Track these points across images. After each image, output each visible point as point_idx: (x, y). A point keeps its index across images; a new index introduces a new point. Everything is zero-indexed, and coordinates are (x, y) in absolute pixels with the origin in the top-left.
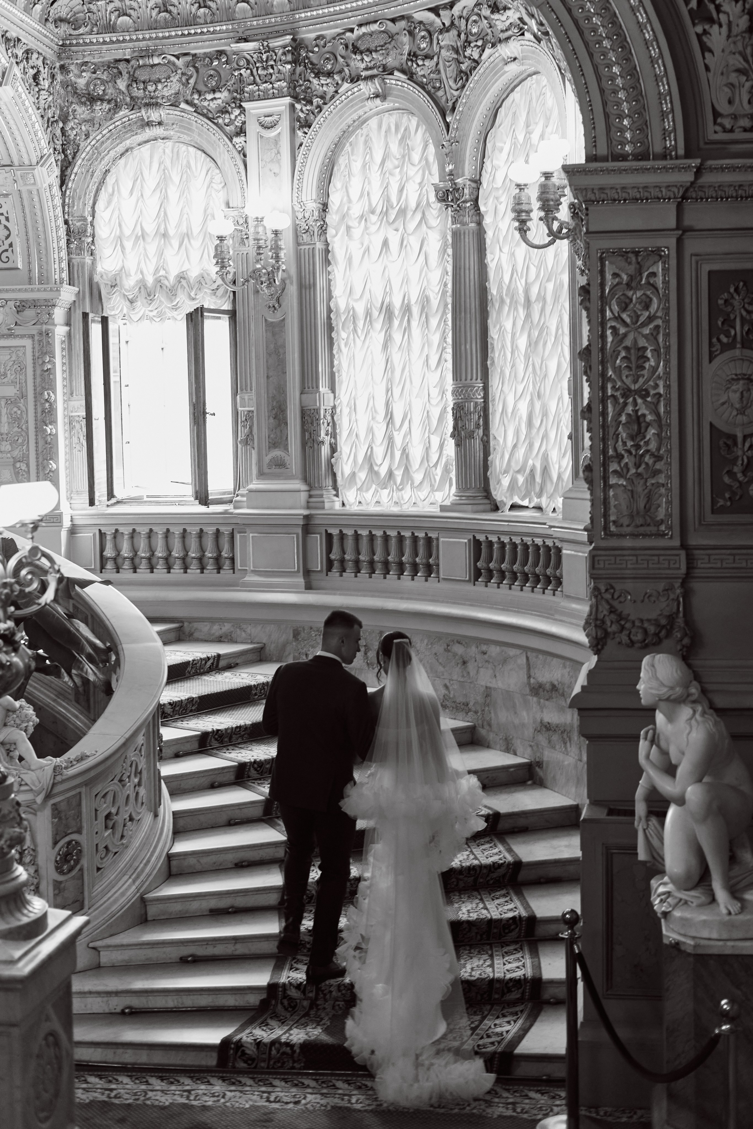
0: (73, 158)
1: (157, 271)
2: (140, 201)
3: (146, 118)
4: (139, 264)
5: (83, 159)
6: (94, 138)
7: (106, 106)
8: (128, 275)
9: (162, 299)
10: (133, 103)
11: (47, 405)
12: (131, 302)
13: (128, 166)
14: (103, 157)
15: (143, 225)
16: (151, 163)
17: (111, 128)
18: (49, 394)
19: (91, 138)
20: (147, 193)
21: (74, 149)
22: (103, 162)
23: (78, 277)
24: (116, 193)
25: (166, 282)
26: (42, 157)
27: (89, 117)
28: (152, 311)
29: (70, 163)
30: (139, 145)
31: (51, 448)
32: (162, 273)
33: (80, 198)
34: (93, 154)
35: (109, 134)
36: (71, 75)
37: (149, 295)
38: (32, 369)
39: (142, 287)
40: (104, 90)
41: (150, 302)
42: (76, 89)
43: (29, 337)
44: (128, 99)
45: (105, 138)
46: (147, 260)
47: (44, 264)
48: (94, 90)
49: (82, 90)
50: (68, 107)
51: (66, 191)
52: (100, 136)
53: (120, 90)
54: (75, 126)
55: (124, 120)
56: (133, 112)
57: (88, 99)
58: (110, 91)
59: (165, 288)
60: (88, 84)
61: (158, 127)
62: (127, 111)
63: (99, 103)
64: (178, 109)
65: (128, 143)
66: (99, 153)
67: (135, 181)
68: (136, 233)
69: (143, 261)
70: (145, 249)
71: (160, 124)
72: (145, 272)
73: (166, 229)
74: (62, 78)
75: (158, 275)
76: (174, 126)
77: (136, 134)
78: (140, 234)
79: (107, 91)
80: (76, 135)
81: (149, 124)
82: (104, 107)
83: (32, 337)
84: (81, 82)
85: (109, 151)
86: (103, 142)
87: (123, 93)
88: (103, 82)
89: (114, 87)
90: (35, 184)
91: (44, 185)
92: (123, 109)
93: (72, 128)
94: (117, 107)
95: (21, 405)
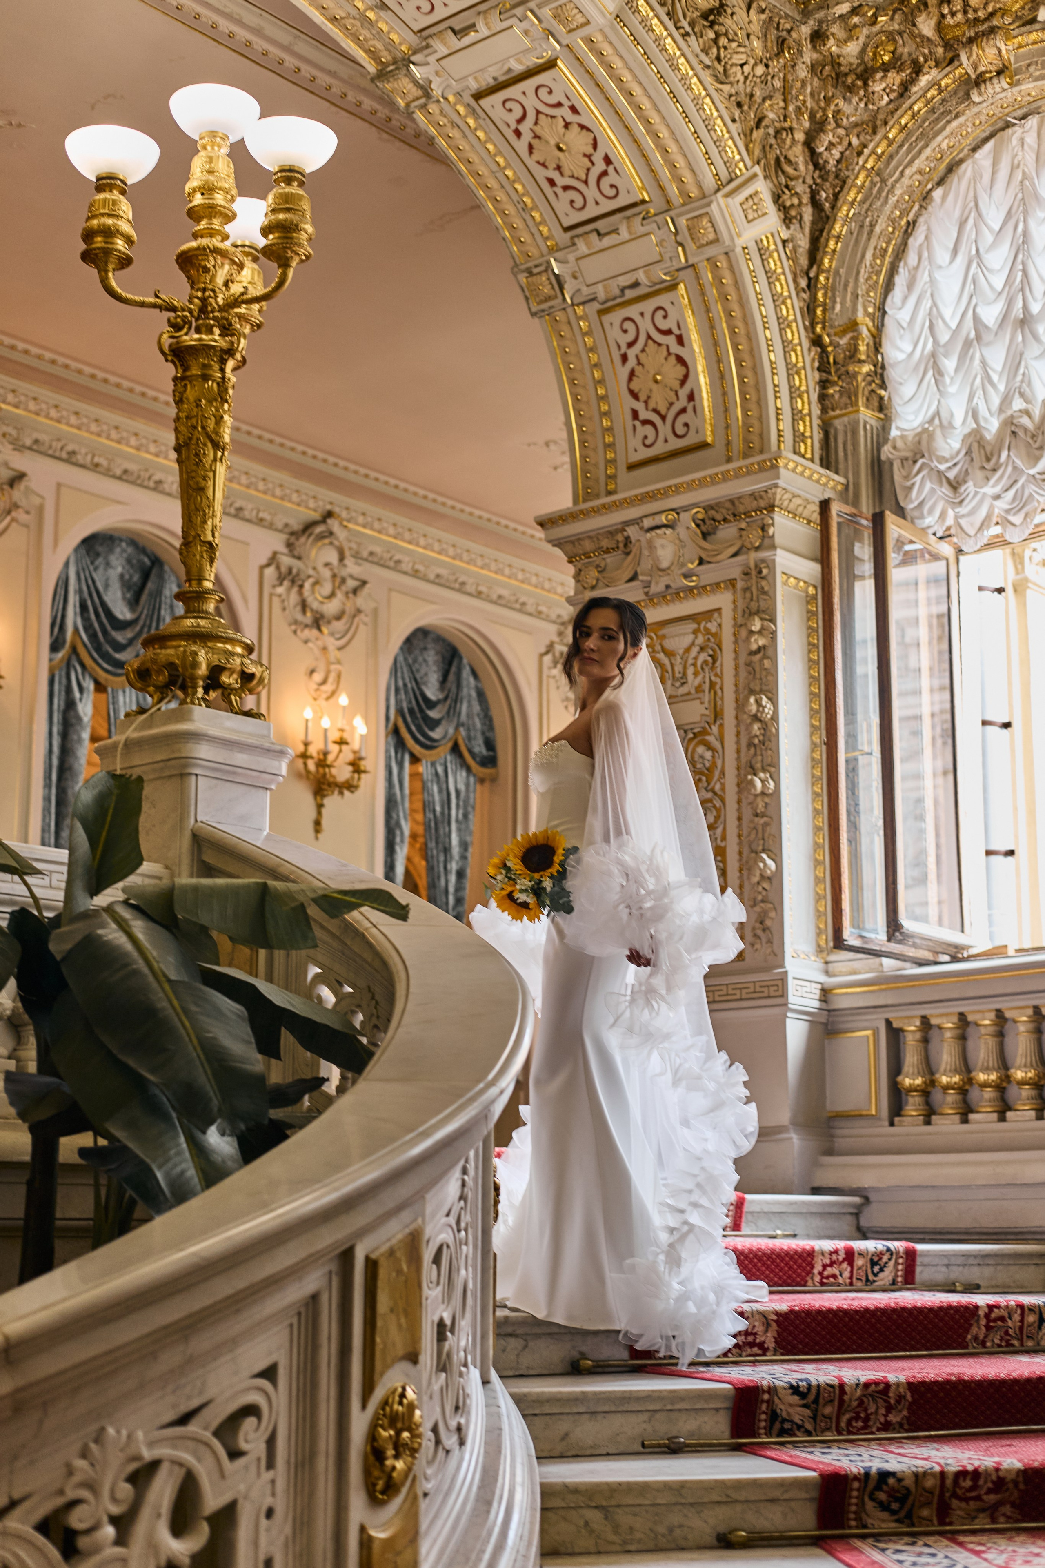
0: (833, 207)
1: (1006, 400)
2: (974, 265)
3: (970, 71)
4: (971, 398)
5: (852, 203)
6: (873, 152)
7: (895, 78)
8: (947, 427)
9: (1018, 462)
10: (950, 55)
11: (756, 726)
12: (955, 485)
13: (951, 198)
14: (893, 187)
15: (978, 310)
16: (994, 173)
17: (903, 122)
18: (758, 703)
19: (866, 151)
20: (988, 238)
21: (834, 186)
22: (893, 200)
23: (846, 455)
24: (925, 263)
25: (1025, 421)
26: (731, 180)
27: (865, 117)
28: (997, 497)
29: (828, 218)
30: (974, 150)
31: (766, 824)
32: (1018, 404)
33: (846, 286)
34: (873, 184)
35: (902, 136)
36: (832, 41)
37: (988, 459)
38: (733, 655)
39: (975, 445)
40: (893, 52)
41: (988, 473)
42: (839, 65)
43: (726, 588)
44: (940, 50)
45: (895, 146)
46: (989, 388)
47: (756, 423)
48: (874, 58)
49: (851, 64)
50: (824, 110)
51: (817, 277)
52: (884, 144)
53: (922, 37)
54: (834, 140)
55: (929, 95)
56: (948, 69)
57: (859, 77)
58: (906, 50)
59: (1021, 434)
60: (863, 51)
61: (995, 81)
62: (934, 72)
63: (879, 75)
64: (1037, 26)
65: (942, 141)
66: (884, 181)
67: (962, 224)
68: (964, 334)
69: (980, 392)
70: (983, 362)
71: (999, 73)
72: (983, 411)
73: (1025, 307)
74: (815, 56)
75: (1009, 413)
76: (1032, 69)
77: (957, 116)
78: (973, 334)
79: (900, 50)
80: (839, 162)
81: (980, 81)
82: (889, 80)
83: (732, 583)
84: (852, 49)
85: (902, 172)
86: (891, 157)
87: (929, 39)
88: (891, 37)
89: (913, 36)
90: (717, 240)
91: (740, 242)
92: (925, 69)
93: (831, 144)
94: (918, 70)
95: (710, 739)
